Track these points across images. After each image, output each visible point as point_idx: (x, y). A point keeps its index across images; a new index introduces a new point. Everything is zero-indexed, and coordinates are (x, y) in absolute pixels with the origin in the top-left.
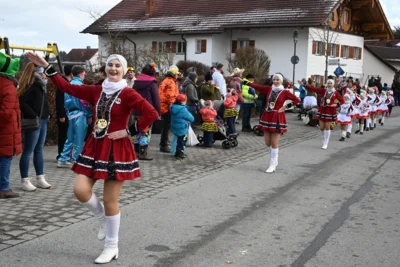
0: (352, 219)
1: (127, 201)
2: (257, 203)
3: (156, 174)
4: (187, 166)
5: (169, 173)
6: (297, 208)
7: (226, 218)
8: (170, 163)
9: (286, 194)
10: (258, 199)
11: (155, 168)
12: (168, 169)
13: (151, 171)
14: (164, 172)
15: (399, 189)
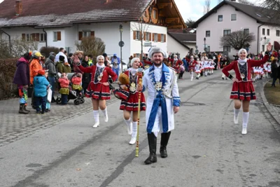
1: (12, 140)
2: (97, 136)
3: (30, 123)
4: (51, 117)
5: (39, 122)
6: (122, 137)
7: (77, 146)
8: (39, 116)
9: (115, 129)
10: (97, 134)
11: (29, 119)
12: (38, 119)
13: (27, 122)
14: (35, 122)
15: (185, 122)
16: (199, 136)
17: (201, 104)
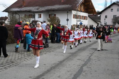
0: (84, 72)
1: (7, 68)
2: (53, 67)
3: (20, 57)
4: (31, 54)
5: (25, 57)
6: (66, 68)
7: (41, 73)
8: (26, 53)
9: (63, 63)
10: (53, 66)
11: (20, 55)
12: (24, 55)
13: (19, 56)
14: (23, 57)
15: (99, 60)
16: (108, 70)
17: (106, 50)
